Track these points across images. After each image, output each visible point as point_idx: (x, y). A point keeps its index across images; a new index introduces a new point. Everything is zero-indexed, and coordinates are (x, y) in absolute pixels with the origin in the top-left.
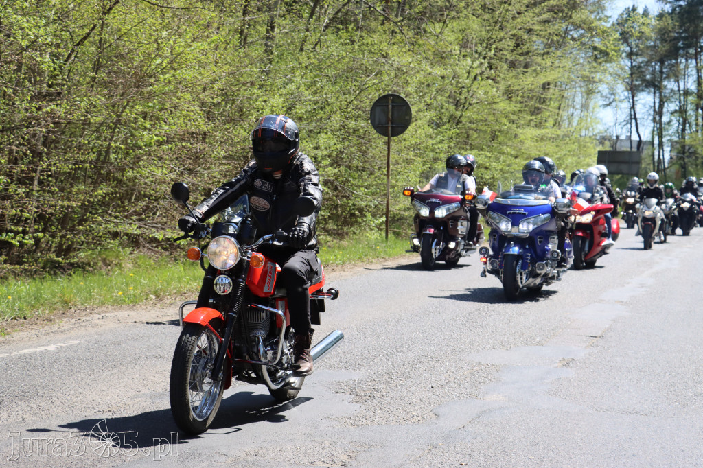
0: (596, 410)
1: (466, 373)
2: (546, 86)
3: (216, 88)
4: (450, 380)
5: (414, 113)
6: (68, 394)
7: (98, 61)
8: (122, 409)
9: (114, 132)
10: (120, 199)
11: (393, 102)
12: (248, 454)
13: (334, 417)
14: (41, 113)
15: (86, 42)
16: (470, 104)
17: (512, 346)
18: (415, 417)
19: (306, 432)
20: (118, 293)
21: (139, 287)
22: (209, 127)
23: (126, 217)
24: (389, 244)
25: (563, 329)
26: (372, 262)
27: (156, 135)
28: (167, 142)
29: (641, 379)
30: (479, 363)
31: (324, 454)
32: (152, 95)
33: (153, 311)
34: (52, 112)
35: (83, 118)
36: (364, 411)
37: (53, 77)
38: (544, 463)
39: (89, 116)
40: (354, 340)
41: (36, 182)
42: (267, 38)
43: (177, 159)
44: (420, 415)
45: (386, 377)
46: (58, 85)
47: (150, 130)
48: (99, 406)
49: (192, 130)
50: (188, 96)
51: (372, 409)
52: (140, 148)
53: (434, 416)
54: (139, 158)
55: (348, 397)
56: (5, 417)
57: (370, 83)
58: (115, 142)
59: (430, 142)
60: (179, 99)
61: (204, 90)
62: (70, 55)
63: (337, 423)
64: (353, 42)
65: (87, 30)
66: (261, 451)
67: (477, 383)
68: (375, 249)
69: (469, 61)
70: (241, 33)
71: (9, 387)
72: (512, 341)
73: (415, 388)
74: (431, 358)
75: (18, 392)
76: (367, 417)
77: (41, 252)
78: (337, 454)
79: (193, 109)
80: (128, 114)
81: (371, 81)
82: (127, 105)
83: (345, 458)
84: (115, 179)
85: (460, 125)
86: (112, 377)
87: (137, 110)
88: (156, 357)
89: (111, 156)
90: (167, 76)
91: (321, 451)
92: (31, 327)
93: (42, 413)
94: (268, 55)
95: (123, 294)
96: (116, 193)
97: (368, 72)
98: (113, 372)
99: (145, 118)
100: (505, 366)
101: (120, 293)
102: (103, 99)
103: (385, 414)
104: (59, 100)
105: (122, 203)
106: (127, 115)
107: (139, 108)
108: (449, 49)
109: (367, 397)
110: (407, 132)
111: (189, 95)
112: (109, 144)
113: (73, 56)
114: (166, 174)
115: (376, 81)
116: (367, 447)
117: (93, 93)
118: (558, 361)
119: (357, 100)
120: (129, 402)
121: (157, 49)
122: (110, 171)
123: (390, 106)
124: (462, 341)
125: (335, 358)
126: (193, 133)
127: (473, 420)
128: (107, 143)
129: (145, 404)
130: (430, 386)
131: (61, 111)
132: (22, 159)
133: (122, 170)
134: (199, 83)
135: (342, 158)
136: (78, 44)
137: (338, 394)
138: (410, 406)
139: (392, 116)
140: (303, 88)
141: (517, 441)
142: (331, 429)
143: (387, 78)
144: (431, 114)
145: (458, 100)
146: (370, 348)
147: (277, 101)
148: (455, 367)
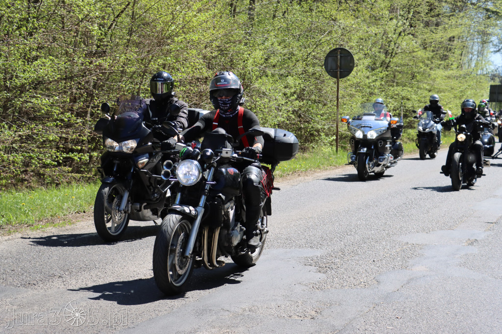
0: (494, 277)
1: (398, 250)
2: (451, 39)
3: (214, 46)
4: (386, 255)
5: (356, 61)
6: (116, 267)
7: (132, 28)
9: (143, 78)
11: (341, 54)
12: (244, 310)
13: (304, 283)
14: (92, 66)
15: (123, 15)
16: (396, 54)
17: (431, 230)
18: (362, 283)
19: (285, 294)
22: (210, 74)
24: (339, 156)
25: (467, 217)
26: (327, 169)
28: (180, 85)
30: (407, 243)
31: (298, 310)
32: (169, 52)
34: (100, 65)
35: (122, 69)
36: (326, 279)
37: (100, 40)
38: (457, 317)
39: (126, 68)
40: (316, 227)
41: (89, 115)
42: (250, 9)
43: (187, 97)
44: (366, 282)
45: (340, 254)
46: (102, 45)
49: (198, 76)
50: (194, 52)
51: (331, 277)
53: (376, 282)
55: (313, 268)
56: (74, 283)
57: (323, 40)
58: (144, 85)
59: (367, 81)
60: (188, 54)
61: (206, 47)
62: (112, 24)
63: (307, 287)
64: (311, 10)
65: (123, 6)
66: (253, 308)
67: (406, 258)
68: (328, 160)
69: (395, 21)
70: (231, 5)
71: (76, 262)
72: (430, 226)
73: (361, 262)
74: (372, 239)
75: (82, 265)
76: (328, 283)
77: (93, 164)
78: (307, 310)
79: (198, 61)
81: (324, 38)
82: (152, 59)
83: (313, 313)
85: (389, 69)
86: (146, 254)
87: (159, 62)
89: (141, 95)
90: (180, 38)
91: (296, 308)
92: (89, 218)
93: (99, 280)
94: (251, 21)
97: (322, 32)
98: (147, 251)
99: (164, 68)
100: (426, 245)
102: (136, 55)
103: (341, 281)
104: (104, 56)
106: (152, 66)
107: (161, 61)
108: (381, 14)
109: (327, 268)
110: (351, 74)
111: (195, 51)
112: (140, 87)
113: (114, 25)
115: (328, 38)
116: (329, 305)
117: (128, 51)
118: (465, 241)
119: (313, 51)
121: (173, 19)
123: (339, 57)
124: (394, 227)
125: (303, 240)
126: (198, 78)
127: (404, 285)
128: (138, 86)
130: (372, 260)
131: (106, 65)
132: (79, 98)
134: (202, 42)
135: (304, 94)
136: (118, 16)
137: (306, 267)
138: (358, 275)
139: (340, 64)
140: (276, 44)
141: (437, 301)
142: (302, 292)
143: (336, 35)
144: (368, 61)
145: (387, 51)
146: (328, 232)
147: (258, 54)
148: (390, 246)
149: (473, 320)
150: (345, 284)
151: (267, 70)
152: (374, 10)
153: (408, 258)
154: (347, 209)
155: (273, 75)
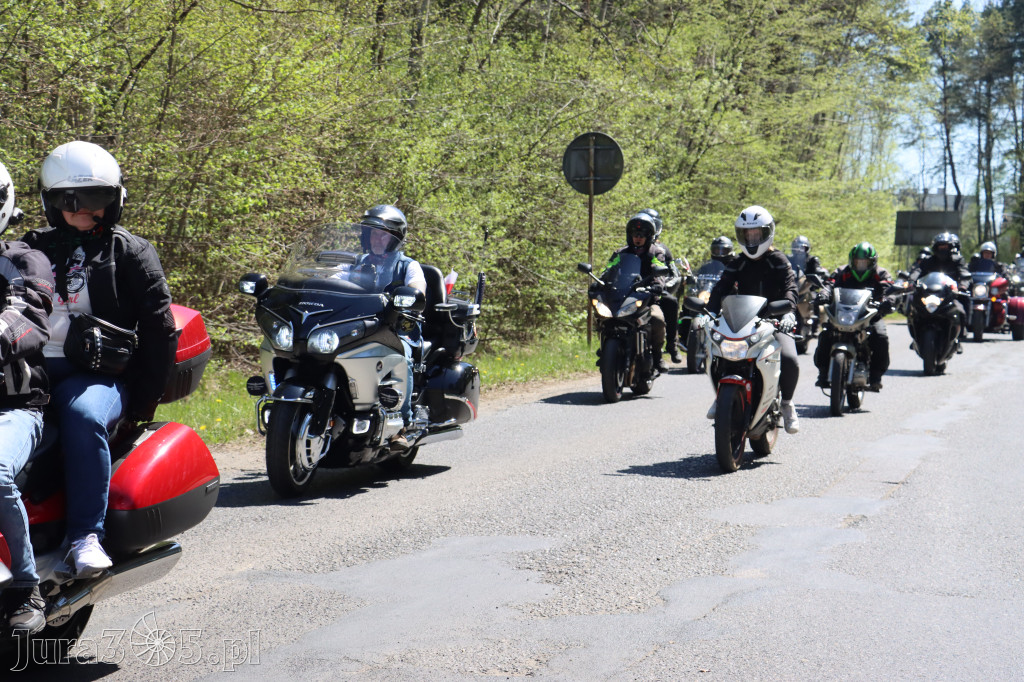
0: (898, 590)
1: (707, 538)
2: (818, 120)
3: (338, 127)
4: (684, 548)
5: (626, 160)
7: (168, 90)
8: (207, 596)
9: (191, 193)
10: (201, 291)
11: (595, 144)
12: (391, 659)
13: (515, 604)
15: (150, 63)
16: (709, 146)
17: (774, 497)
18: (634, 603)
19: (475, 627)
20: (199, 426)
21: (230, 418)
22: (329, 185)
23: (210, 317)
24: (593, 351)
25: (848, 473)
26: (568, 378)
27: (253, 197)
28: (269, 207)
29: (963, 545)
30: (727, 524)
31: (501, 658)
32: (246, 139)
33: (250, 453)
35: (146, 174)
36: (560, 595)
37: (102, 114)
38: (822, 669)
39: (155, 172)
40: (543, 492)
42: (413, 54)
43: (283, 230)
44: (640, 600)
45: (591, 545)
46: (110, 125)
47: (243, 190)
48: (175, 592)
49: (305, 188)
50: (298, 140)
51: (571, 592)
52: (229, 216)
53: (661, 601)
54: (227, 231)
55: (535, 575)
57: (561, 118)
58: (193, 207)
60: (286, 144)
61: (321, 130)
62: (127, 82)
63: (520, 613)
64: (536, 57)
65: (151, 46)
66: (409, 655)
68: (571, 360)
69: (706, 82)
70: (374, 47)
72: (774, 491)
74: (656, 516)
76: (564, 604)
78: (520, 658)
79: (305, 158)
80: (212, 167)
81: (564, 114)
82: (210, 153)
83: (532, 664)
84: (193, 261)
85: (695, 177)
86: (192, 549)
87: (224, 161)
88: (256, 520)
89: (187, 229)
90: (267, 111)
91: (496, 653)
94: (414, 79)
95: (207, 429)
96: (195, 281)
97: (559, 101)
99: (235, 173)
100: (764, 527)
101: (203, 427)
102: (175, 145)
103: (590, 599)
105: (204, 296)
106: (210, 168)
107: (228, 158)
108: (678, 66)
109: (563, 574)
110: (617, 187)
111: (300, 139)
112: (185, 211)
113: (131, 84)
114: (267, 254)
115: (571, 114)
116: (564, 647)
117: (161, 137)
118: (841, 519)
119: (542, 141)
120: (218, 586)
121: (253, 72)
122: (186, 249)
123: (592, 151)
124: (701, 492)
125: (516, 520)
126: (306, 194)
127: (718, 606)
128: (182, 209)
129: (240, 588)
130: (655, 558)
133: (204, 248)
134: (313, 120)
135: (524, 227)
136: (139, 66)
137: (521, 571)
138: (626, 588)
139: (595, 165)
140: (465, 126)
141: (782, 637)
142: (511, 622)
143: (587, 109)
144: (651, 161)
145: (691, 141)
146: (566, 503)
147: (429, 145)
148: (692, 530)
149: (853, 673)
150: (598, 605)
151: (447, 178)
152: (664, 58)
153: (727, 552)
154: (607, 457)
155: (459, 188)
